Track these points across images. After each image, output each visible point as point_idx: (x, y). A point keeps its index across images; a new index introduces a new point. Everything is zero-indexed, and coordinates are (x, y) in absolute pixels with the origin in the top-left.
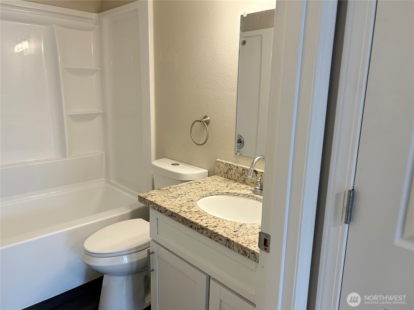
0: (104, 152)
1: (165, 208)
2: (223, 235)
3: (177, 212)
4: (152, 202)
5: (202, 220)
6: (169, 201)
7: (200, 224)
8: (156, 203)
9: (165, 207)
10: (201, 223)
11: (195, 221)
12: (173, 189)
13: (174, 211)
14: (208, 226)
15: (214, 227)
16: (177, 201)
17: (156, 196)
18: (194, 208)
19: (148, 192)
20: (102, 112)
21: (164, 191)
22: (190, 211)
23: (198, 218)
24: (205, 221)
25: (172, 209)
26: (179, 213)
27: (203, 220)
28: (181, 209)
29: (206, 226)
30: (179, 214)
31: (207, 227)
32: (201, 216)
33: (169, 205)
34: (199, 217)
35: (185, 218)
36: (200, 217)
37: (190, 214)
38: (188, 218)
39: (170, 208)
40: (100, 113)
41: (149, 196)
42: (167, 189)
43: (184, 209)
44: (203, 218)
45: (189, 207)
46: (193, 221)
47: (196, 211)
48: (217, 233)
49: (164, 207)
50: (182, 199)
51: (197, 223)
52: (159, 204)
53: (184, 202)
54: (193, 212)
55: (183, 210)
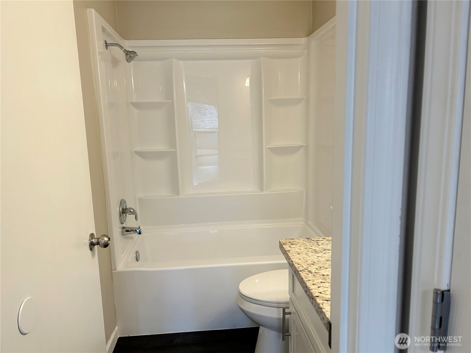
0: (305, 189)
1: (292, 261)
2: (326, 314)
3: (300, 270)
4: (285, 251)
5: (319, 287)
6: (305, 254)
7: (312, 291)
8: (288, 253)
9: (293, 260)
10: (313, 291)
11: (309, 286)
12: (324, 241)
13: (297, 268)
14: (318, 297)
15: (326, 300)
16: (314, 257)
17: (297, 246)
18: (326, 271)
19: (293, 239)
20: (305, 145)
21: (312, 242)
22: (317, 273)
23: (316, 284)
24: (322, 289)
25: (298, 264)
26: (301, 271)
27: (320, 288)
28: (309, 267)
29: (317, 296)
30: (300, 272)
31: (317, 297)
32: (324, 282)
33: (300, 259)
34: (320, 283)
35: (302, 278)
36: (321, 282)
37: (313, 276)
38: (305, 279)
39: (296, 263)
40: (303, 146)
41: (288, 244)
42: (319, 239)
43: (313, 269)
44: (323, 285)
45: (321, 268)
46: (308, 285)
47: (325, 274)
48: (321, 309)
49: (292, 259)
50: (324, 255)
51: (310, 288)
52: (289, 255)
53: (322, 260)
54: (318, 275)
55: (310, 269)
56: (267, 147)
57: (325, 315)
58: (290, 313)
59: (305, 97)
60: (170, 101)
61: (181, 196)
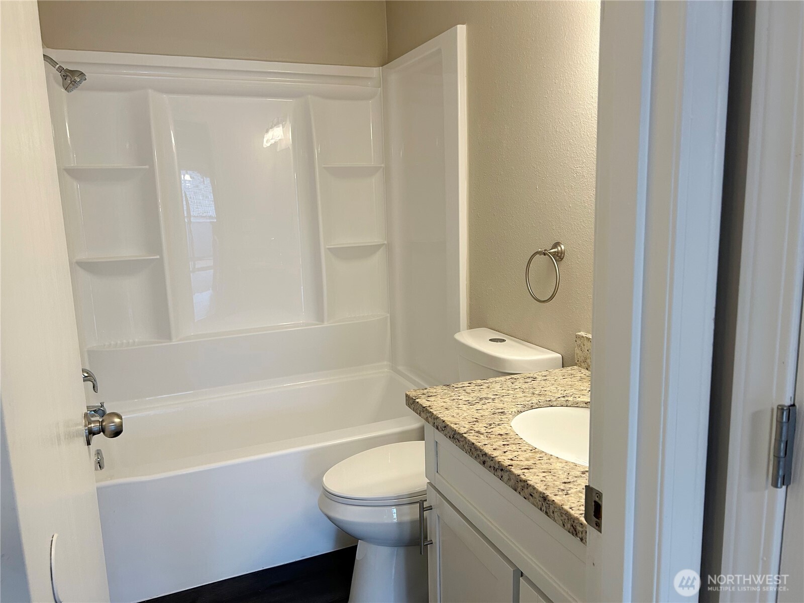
0: (389, 315)
1: (444, 421)
2: (536, 486)
3: (463, 432)
4: (424, 407)
5: (505, 452)
6: (456, 408)
7: (498, 459)
8: (431, 410)
9: (444, 419)
10: (500, 459)
11: (490, 453)
12: (473, 387)
13: (457, 429)
14: (512, 466)
15: (525, 469)
16: (472, 410)
17: (437, 397)
18: (500, 428)
19: (426, 389)
20: (386, 242)
21: (456, 389)
22: (490, 433)
23: (498, 448)
24: (511, 455)
25: (456, 424)
26: (465, 433)
27: (507, 453)
28: (473, 426)
29: (509, 465)
30: (465, 435)
31: (510, 467)
32: (508, 445)
33: (453, 416)
34: (502, 446)
35: (473, 444)
36: (504, 445)
37: (487, 438)
38: (479, 444)
39: (451, 423)
40: (384, 244)
41: (423, 396)
42: (464, 385)
43: (480, 427)
44: (509, 449)
45: (490, 425)
46: (487, 451)
47: (502, 433)
48: (525, 481)
49: (442, 418)
50: (485, 407)
51: (493, 456)
52: (435, 413)
53: (486, 413)
54: (494, 436)
55: (477, 429)
56: (327, 247)
57: (534, 488)
58: (430, 508)
59: (383, 165)
60: (147, 167)
61: (174, 342)
